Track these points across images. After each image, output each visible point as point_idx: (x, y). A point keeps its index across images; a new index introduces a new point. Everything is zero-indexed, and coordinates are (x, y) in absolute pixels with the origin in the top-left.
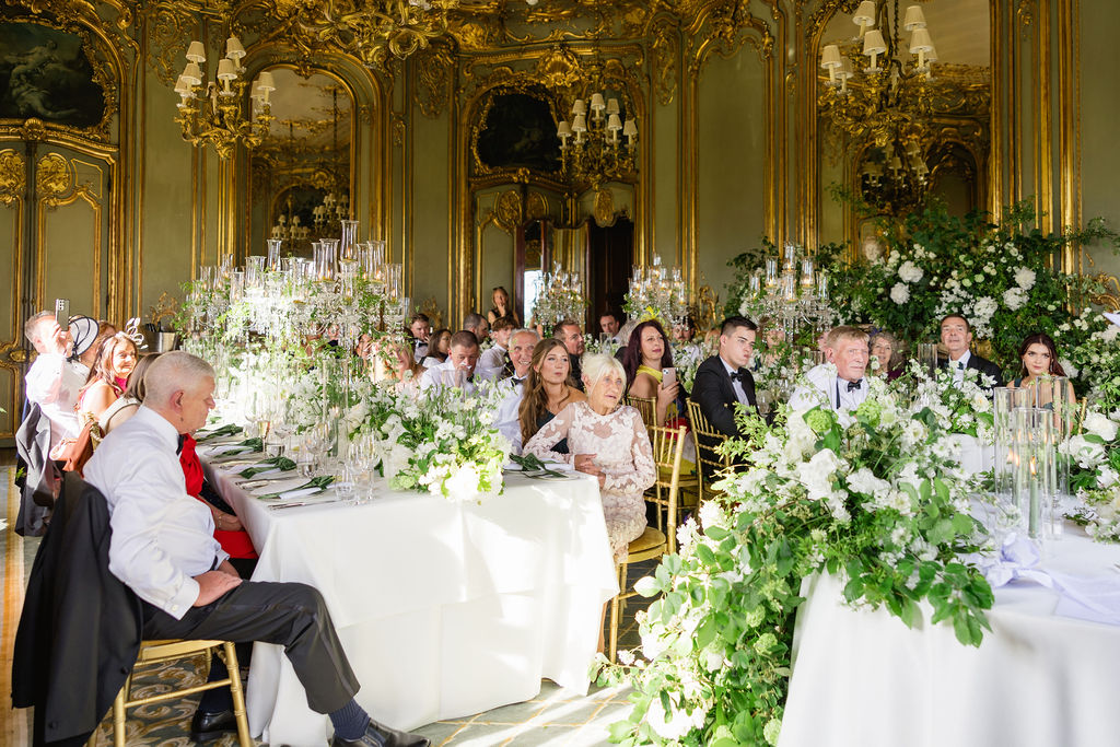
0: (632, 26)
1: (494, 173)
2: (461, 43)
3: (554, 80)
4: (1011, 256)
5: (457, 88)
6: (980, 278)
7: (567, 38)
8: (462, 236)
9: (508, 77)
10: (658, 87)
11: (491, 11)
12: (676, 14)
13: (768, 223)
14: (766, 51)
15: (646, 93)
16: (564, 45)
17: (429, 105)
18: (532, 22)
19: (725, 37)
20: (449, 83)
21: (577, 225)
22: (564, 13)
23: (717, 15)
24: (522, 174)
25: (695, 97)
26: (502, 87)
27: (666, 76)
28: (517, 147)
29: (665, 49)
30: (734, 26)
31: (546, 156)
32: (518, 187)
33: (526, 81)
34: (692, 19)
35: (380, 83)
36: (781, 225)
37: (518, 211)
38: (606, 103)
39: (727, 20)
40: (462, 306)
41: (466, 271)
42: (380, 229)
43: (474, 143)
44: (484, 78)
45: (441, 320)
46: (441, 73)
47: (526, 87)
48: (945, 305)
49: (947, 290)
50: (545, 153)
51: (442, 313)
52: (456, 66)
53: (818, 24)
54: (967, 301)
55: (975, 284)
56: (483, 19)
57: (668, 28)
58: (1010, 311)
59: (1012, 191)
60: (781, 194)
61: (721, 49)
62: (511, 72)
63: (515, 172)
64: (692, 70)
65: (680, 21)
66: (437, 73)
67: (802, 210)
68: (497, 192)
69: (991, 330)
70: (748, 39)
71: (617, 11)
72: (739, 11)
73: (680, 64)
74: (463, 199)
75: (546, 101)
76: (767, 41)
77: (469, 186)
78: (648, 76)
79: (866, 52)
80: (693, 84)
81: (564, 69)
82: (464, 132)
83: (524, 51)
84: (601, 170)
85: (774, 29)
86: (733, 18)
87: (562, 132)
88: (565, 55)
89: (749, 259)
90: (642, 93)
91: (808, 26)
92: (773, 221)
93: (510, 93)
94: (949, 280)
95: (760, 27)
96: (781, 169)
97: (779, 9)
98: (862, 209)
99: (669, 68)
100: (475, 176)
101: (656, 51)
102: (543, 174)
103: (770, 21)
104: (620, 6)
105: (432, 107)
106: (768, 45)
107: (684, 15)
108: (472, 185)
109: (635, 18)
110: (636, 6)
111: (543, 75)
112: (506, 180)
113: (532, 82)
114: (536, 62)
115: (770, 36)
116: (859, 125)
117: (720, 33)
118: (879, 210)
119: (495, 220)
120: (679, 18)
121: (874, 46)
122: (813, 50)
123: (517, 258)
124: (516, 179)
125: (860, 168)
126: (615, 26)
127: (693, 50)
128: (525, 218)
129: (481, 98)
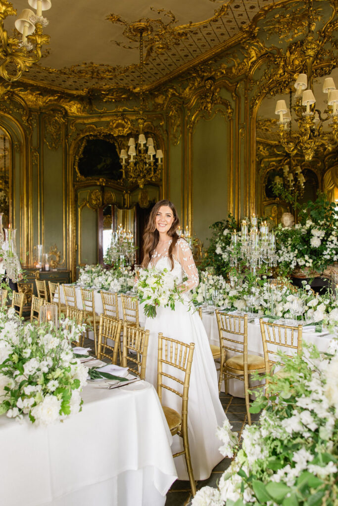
0: (159, 104)
1: (87, 180)
2: (69, 111)
3: (116, 133)
5: (67, 135)
7: (125, 111)
8: (70, 213)
9: (95, 130)
10: (171, 136)
11: (84, 94)
12: (181, 98)
13: (230, 206)
14: (229, 117)
15: (165, 139)
16: (123, 115)
17: (52, 144)
18: (106, 101)
19: (207, 110)
20: (63, 132)
21: (130, 208)
22: (123, 96)
23: (203, 98)
24: (101, 181)
25: (191, 141)
26: (91, 135)
27: (176, 130)
28: (99, 167)
29: (175, 116)
30: (212, 104)
31: (114, 172)
32: (99, 188)
33: (103, 133)
34: (190, 100)
35: (25, 131)
36: (236, 207)
37: (99, 200)
38: (147, 140)
39: (208, 100)
40: (70, 249)
41: (73, 231)
42: (25, 209)
43: (76, 164)
44: (81, 131)
45: (59, 257)
46: (58, 127)
47: (103, 136)
48: (329, 250)
49: (329, 241)
50: (114, 170)
51: (60, 253)
52: (66, 124)
53: (257, 102)
56: (80, 99)
57: (177, 105)
60: (237, 192)
61: (205, 115)
62: (95, 128)
63: (98, 180)
64: (190, 127)
65: (183, 102)
66: (56, 126)
67: (247, 199)
68: (88, 190)
70: (219, 111)
71: (150, 96)
72: (214, 96)
73: (183, 124)
74: (70, 193)
75: (114, 143)
76: (229, 111)
77: (74, 186)
78: (166, 131)
80: (190, 134)
81: (123, 127)
82: (71, 159)
83: (102, 117)
84: (144, 177)
85: (233, 105)
86: (211, 99)
87: (123, 155)
88: (123, 119)
89: (220, 225)
90: (163, 140)
91: (252, 102)
92: (232, 205)
93: (95, 138)
94: (331, 236)
95: (226, 104)
96: (237, 178)
97: (236, 95)
98: (265, 201)
99: (178, 126)
100: (77, 182)
101: (171, 117)
102: (112, 181)
103: (231, 100)
104: (151, 94)
105: (54, 145)
106: (230, 113)
107: (185, 98)
108: (76, 186)
109: (160, 100)
110: (160, 94)
111: (112, 129)
112: (93, 184)
113: (106, 133)
114: (108, 123)
115: (231, 108)
116: (296, 148)
117: (205, 108)
118: (273, 201)
119: (88, 205)
120: (182, 100)
121: (309, 100)
122: (254, 115)
123: (100, 224)
124: (98, 183)
125: (265, 181)
126: (150, 105)
127: (190, 117)
128: (103, 204)
129: (80, 140)
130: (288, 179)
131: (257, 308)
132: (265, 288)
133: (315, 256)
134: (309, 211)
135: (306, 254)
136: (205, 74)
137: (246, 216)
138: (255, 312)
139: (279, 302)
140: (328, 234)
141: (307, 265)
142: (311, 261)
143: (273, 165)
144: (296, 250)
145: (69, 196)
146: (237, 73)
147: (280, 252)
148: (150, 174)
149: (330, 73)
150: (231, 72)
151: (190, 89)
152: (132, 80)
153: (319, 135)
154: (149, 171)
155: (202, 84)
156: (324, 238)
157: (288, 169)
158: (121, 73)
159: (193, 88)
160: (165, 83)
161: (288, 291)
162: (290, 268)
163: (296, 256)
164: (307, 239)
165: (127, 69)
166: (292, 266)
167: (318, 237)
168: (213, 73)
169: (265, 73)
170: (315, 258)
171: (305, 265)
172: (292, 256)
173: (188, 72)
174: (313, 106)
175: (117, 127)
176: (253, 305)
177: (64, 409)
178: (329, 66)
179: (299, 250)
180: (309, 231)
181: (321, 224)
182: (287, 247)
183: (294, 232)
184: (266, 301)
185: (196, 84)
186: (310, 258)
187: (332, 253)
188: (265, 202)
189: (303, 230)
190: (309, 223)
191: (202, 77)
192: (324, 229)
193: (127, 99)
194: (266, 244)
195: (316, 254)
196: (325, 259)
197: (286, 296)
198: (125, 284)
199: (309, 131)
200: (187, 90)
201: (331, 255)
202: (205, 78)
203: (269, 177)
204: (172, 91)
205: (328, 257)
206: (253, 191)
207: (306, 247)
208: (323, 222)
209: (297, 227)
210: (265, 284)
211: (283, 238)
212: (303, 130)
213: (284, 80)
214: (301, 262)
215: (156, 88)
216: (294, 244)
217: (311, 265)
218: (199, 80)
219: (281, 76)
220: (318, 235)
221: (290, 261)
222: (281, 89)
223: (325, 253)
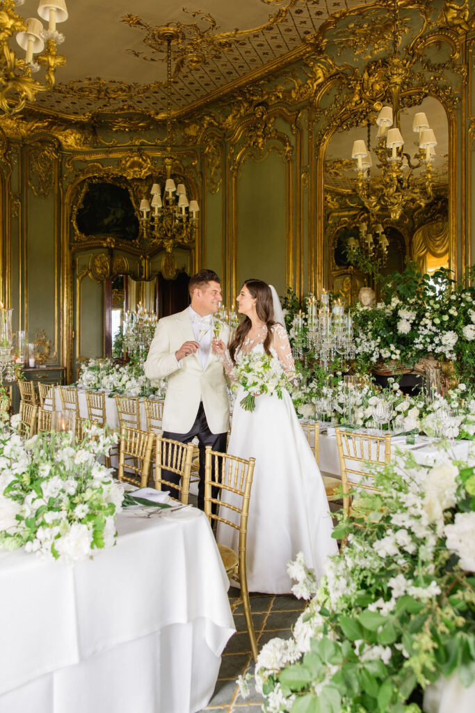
0: (190, 137)
1: (88, 240)
2: (64, 143)
3: (130, 175)
4: (467, 302)
5: (60, 176)
6: (446, 318)
7: (142, 144)
8: (65, 286)
9: (100, 170)
10: (208, 181)
11: (87, 120)
12: (222, 129)
13: (289, 276)
14: (287, 157)
15: (199, 184)
16: (140, 151)
17: (39, 189)
18: (117, 131)
19: (257, 146)
20: (55, 172)
21: (149, 279)
22: (141, 124)
23: (251, 130)
24: (109, 241)
25: (236, 188)
26: (95, 177)
27: (215, 173)
28: (106, 221)
29: (213, 154)
30: (263, 138)
31: (127, 229)
32: (106, 251)
33: (112, 174)
34: (233, 132)
36: (297, 279)
37: (106, 268)
38: (176, 187)
39: (259, 133)
40: (65, 337)
41: (68, 311)
42: (1, 280)
43: (74, 217)
44: (80, 170)
45: (49, 347)
46: (48, 165)
47: (112, 178)
48: (421, 337)
49: (422, 326)
50: (128, 226)
51: (50, 342)
52: (60, 160)
53: (325, 138)
54: (436, 334)
55: (442, 322)
56: (80, 127)
57: (216, 138)
58: (467, 342)
59: (463, 257)
60: (298, 258)
61: (254, 153)
62: (101, 166)
63: (105, 239)
64: (233, 169)
65: (225, 135)
66: (45, 164)
67: (313, 268)
68: (91, 254)
69: (454, 355)
70: (274, 148)
71: (178, 125)
72: (267, 128)
73: (225, 165)
74: (65, 258)
75: (127, 189)
76: (288, 149)
77: (70, 249)
78: (201, 173)
79: (389, 145)
80: (234, 179)
81: (141, 166)
82: (66, 210)
83: (111, 152)
84: (173, 237)
85: (293, 142)
86: (263, 132)
87: (144, 207)
88: (141, 156)
90: (197, 186)
91: (318, 138)
92: (291, 277)
93: (100, 182)
94: (424, 319)
95: (284, 140)
96: (298, 240)
97: (297, 127)
98: (335, 270)
99: (217, 168)
100: (74, 242)
101: (207, 155)
102: (125, 241)
103: (289, 134)
104: (181, 122)
105: (42, 190)
106: (289, 152)
107: (227, 129)
108: (73, 248)
109: (192, 131)
110: (193, 122)
111: (124, 170)
112: (97, 245)
113: (117, 175)
114: (119, 160)
115: (290, 146)
116: (378, 202)
117: (254, 143)
118: (345, 270)
119: (90, 275)
120: (223, 132)
121: (395, 141)
122: (322, 156)
123: (107, 302)
124: (105, 245)
125: (334, 243)
126: (178, 136)
127: (234, 155)
128: (111, 273)
129: (79, 184)
130: (367, 241)
131: (329, 415)
132: (340, 388)
133: (404, 345)
134: (395, 285)
135: (392, 342)
136: (255, 98)
137: (311, 291)
138: (328, 420)
139: (359, 407)
140: (420, 316)
141: (394, 357)
142: (398, 352)
143: (345, 222)
144: (379, 337)
145: (63, 262)
146: (298, 99)
147: (358, 340)
148: (180, 234)
149: (420, 104)
150: (291, 97)
151: (234, 117)
152: (154, 103)
153: (408, 187)
154: (180, 229)
155: (251, 110)
156: (414, 321)
157: (366, 228)
158: (139, 93)
159: (238, 116)
160: (200, 109)
161: (371, 392)
162: (371, 362)
163: (378, 346)
164: (392, 323)
165: (148, 89)
166: (374, 359)
167: (408, 320)
168: (266, 97)
169: (336, 100)
170: (404, 348)
171: (390, 358)
172: (373, 346)
173: (231, 95)
174: (400, 148)
175: (132, 166)
176: (324, 411)
177: (96, 541)
178: (419, 94)
179: (382, 338)
180: (395, 312)
181: (411, 302)
182: (366, 334)
183: (376, 313)
184: (341, 405)
185: (242, 111)
186: (397, 348)
187: (426, 341)
188: (333, 273)
189: (387, 311)
190: (395, 301)
191: (251, 102)
192: (415, 309)
193: (146, 128)
194: (341, 328)
195: (404, 342)
196: (417, 349)
197: (368, 397)
198: (147, 385)
199: (396, 182)
200: (230, 118)
201: (424, 344)
202: (254, 103)
203: (339, 239)
204: (208, 119)
205: (420, 347)
206: (320, 259)
207: (391, 333)
208: (414, 300)
209: (380, 306)
210: (340, 383)
211: (362, 322)
212: (388, 180)
213: (360, 110)
214: (386, 354)
215: (187, 114)
216: (376, 329)
217: (398, 357)
218: (246, 105)
219: (356, 104)
220: (408, 318)
221: (370, 352)
222: (357, 122)
223: (416, 341)
